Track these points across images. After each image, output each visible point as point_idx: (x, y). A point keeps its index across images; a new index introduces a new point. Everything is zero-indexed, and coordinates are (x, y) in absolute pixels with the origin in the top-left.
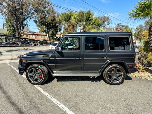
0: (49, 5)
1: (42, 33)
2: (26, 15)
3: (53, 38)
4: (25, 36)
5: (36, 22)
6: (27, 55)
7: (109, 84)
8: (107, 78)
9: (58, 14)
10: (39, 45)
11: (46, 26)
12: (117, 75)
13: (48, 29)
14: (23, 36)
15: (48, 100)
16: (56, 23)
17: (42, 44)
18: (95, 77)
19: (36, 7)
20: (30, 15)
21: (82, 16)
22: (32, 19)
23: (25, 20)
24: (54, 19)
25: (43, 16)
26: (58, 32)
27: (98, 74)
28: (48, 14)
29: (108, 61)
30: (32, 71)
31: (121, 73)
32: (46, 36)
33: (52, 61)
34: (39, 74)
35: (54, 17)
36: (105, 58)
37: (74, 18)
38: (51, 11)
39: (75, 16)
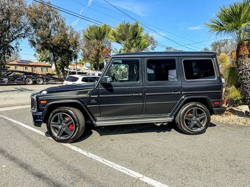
0: (56, 16)
1: (44, 63)
2: (16, 32)
3: (63, 71)
4: (12, 68)
5: (33, 44)
6: (48, 92)
8: (183, 124)
9: (72, 30)
10: (42, 82)
11: (52, 50)
12: (198, 119)
13: (54, 56)
14: (9, 67)
15: (98, 164)
16: (69, 46)
18: (165, 124)
19: (34, 19)
20: (23, 31)
21: (127, 31)
22: (27, 39)
23: (13, 39)
24: (64, 40)
25: (46, 33)
26: (71, 60)
27: (170, 119)
28: (55, 30)
29: (183, 97)
30: (56, 120)
31: (204, 115)
32: (51, 67)
33: (93, 101)
34: (68, 124)
35: (66, 35)
36: (179, 93)
37: (112, 35)
38: (60, 25)
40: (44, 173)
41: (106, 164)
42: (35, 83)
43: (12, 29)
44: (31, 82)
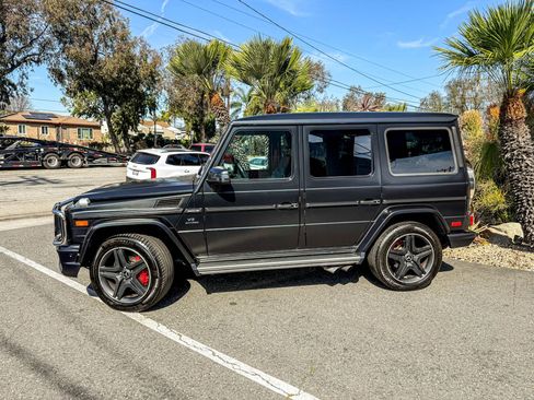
0: (108, 16)
1: (83, 120)
2: (19, 51)
3: (126, 136)
4: (13, 131)
5: (60, 77)
7: (389, 289)
8: (385, 268)
9: (144, 47)
10: (79, 163)
11: (100, 91)
12: (416, 257)
13: (106, 104)
14: (7, 129)
16: (138, 82)
17: (92, 158)
18: (346, 268)
19: (60, 21)
20: (35, 49)
21: (264, 57)
22: (44, 66)
23: (13, 67)
24: (128, 68)
25: (86, 54)
26: (144, 113)
27: (357, 258)
28: (106, 46)
29: (386, 211)
30: (110, 262)
31: (429, 249)
32: (98, 128)
33: (192, 220)
34: (137, 271)
35: (131, 58)
37: (233, 65)
38: (118, 36)
39: (239, 56)
40: (84, 385)
41: (220, 362)
42: (64, 165)
43: (11, 44)
44: (55, 163)
